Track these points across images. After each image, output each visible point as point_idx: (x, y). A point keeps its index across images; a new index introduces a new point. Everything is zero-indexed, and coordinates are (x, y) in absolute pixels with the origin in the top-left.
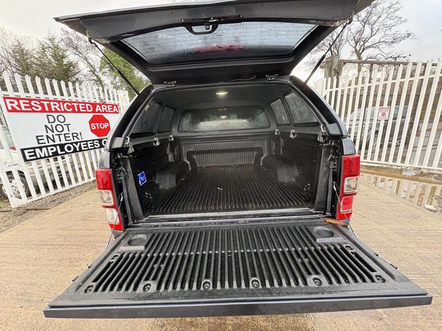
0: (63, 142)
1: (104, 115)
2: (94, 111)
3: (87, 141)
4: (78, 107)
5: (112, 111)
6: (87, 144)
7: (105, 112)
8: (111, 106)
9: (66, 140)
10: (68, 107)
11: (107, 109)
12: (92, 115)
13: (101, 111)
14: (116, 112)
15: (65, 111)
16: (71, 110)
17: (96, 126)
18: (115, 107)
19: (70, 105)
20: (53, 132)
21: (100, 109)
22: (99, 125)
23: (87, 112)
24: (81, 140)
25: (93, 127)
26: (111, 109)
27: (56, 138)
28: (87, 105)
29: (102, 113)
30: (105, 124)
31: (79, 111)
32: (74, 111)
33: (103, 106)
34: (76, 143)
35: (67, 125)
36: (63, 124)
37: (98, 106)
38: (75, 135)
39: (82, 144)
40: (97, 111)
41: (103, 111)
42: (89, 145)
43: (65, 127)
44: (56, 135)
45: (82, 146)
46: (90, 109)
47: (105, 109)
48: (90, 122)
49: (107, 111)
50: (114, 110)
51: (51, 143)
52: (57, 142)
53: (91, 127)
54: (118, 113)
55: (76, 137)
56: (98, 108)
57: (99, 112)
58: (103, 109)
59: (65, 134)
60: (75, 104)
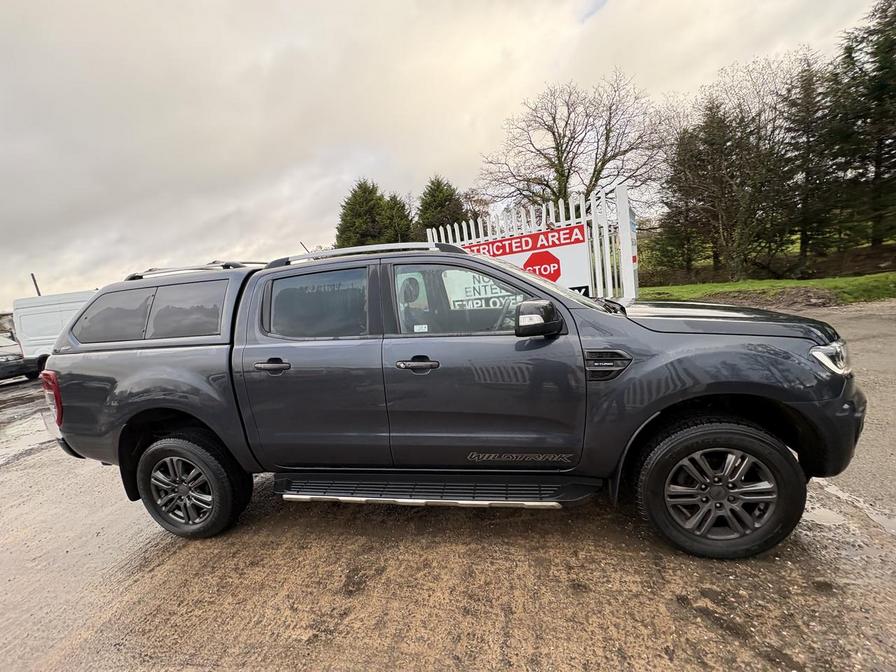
0: (489, 295)
1: (550, 250)
2: (534, 247)
4: (510, 245)
5: (568, 241)
7: (554, 245)
8: (567, 231)
9: (492, 293)
10: (498, 248)
11: (559, 239)
12: (531, 253)
13: (546, 244)
14: (577, 241)
15: (495, 255)
16: (501, 251)
18: (576, 231)
19: (500, 244)
20: (479, 282)
21: (545, 242)
23: (523, 251)
26: (567, 236)
27: (482, 289)
28: (523, 240)
29: (549, 247)
30: (552, 265)
31: (511, 252)
32: (504, 253)
33: (550, 235)
34: (504, 297)
37: (542, 237)
40: (539, 246)
41: (551, 243)
44: (482, 286)
46: (527, 245)
47: (555, 239)
49: (557, 242)
50: (574, 237)
51: (477, 296)
52: (483, 295)
54: (583, 241)
56: (542, 240)
57: (543, 246)
58: (550, 239)
60: (507, 243)
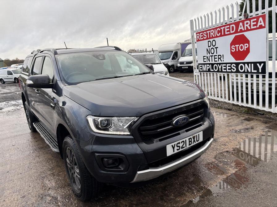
0: (213, 62)
1: (245, 34)
2: (236, 32)
3: (226, 63)
5: (255, 27)
6: (226, 66)
7: (248, 30)
8: (255, 20)
9: (215, 61)
11: (250, 26)
12: (233, 36)
13: (243, 30)
14: (261, 27)
16: (220, 34)
17: (235, 48)
18: (261, 19)
19: (219, 29)
20: (209, 53)
21: (242, 28)
22: (238, 47)
23: (230, 34)
24: (222, 62)
25: (233, 50)
26: (255, 23)
27: (210, 58)
28: (231, 26)
29: (245, 31)
30: (245, 45)
31: (225, 35)
32: (221, 36)
33: (245, 22)
34: (220, 64)
35: (216, 48)
36: (214, 47)
37: (241, 24)
38: (220, 57)
39: (223, 65)
40: (239, 31)
41: (245, 29)
42: (228, 68)
44: (211, 56)
45: (223, 68)
46: (233, 30)
47: (248, 26)
48: (231, 45)
49: (249, 28)
50: (259, 24)
51: (208, 62)
52: (211, 62)
53: (231, 49)
54: (264, 27)
55: (220, 58)
56: (241, 26)
57: (241, 31)
58: (245, 25)
59: (215, 56)
60: (222, 28)
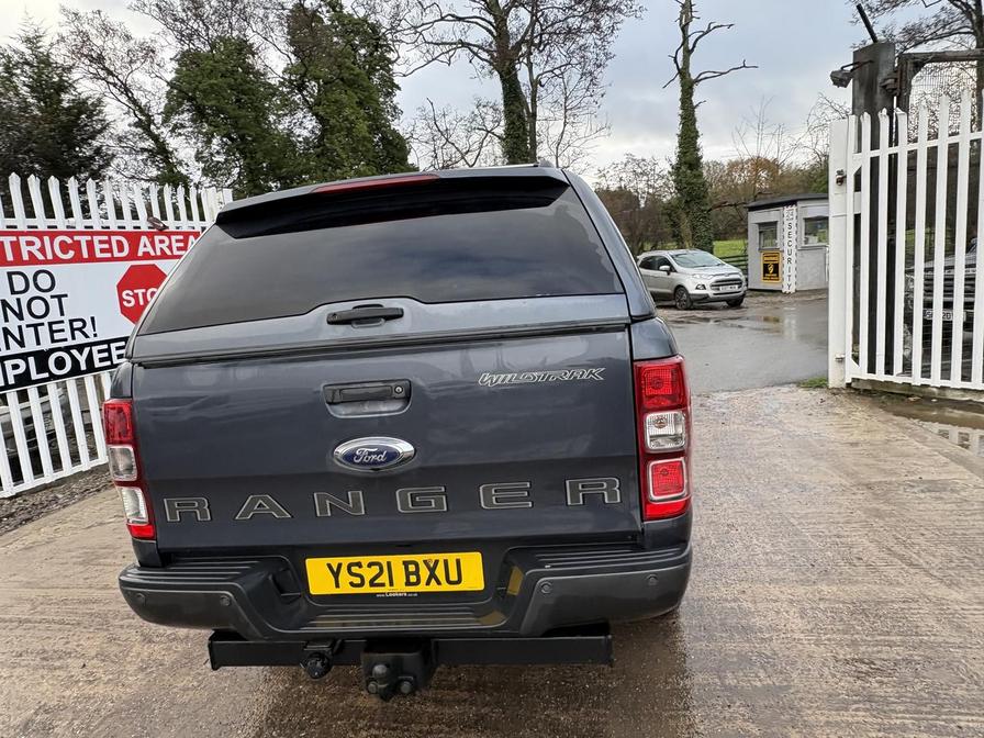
0: (46, 345)
1: (158, 263)
2: (133, 256)
3: (108, 342)
4: (90, 245)
5: (183, 253)
6: (109, 350)
7: (164, 256)
8: (181, 237)
9: (53, 341)
10: (64, 247)
11: (170, 247)
12: (127, 265)
13: (152, 253)
15: (56, 260)
16: (71, 254)
17: (136, 296)
18: (192, 239)
19: (69, 241)
20: (20, 316)
21: (150, 249)
22: (144, 295)
23: (113, 259)
24: (92, 339)
25: (129, 302)
26: (182, 245)
27: (29, 334)
28: (114, 239)
29: (155, 258)
31: (92, 258)
32: (78, 259)
33: (157, 238)
34: (80, 348)
35: (59, 297)
36: (46, 296)
37: (144, 239)
38: (77, 326)
39: (95, 349)
40: (140, 254)
41: (159, 253)
42: (115, 353)
43: (54, 303)
44: (28, 326)
45: (96, 357)
46: (121, 249)
47: (164, 246)
48: (121, 287)
49: (168, 253)
51: (15, 349)
52: (31, 346)
53: (121, 300)
55: (80, 329)
56: (144, 246)
57: (147, 256)
58: (158, 246)
59: (50, 324)
